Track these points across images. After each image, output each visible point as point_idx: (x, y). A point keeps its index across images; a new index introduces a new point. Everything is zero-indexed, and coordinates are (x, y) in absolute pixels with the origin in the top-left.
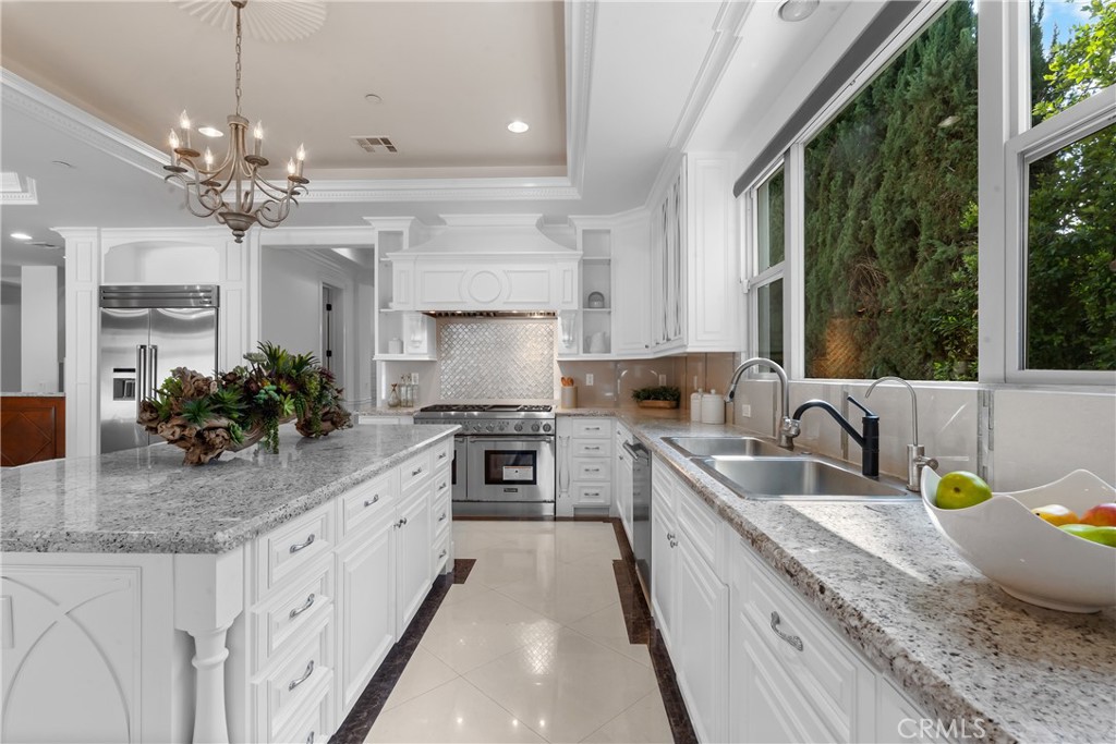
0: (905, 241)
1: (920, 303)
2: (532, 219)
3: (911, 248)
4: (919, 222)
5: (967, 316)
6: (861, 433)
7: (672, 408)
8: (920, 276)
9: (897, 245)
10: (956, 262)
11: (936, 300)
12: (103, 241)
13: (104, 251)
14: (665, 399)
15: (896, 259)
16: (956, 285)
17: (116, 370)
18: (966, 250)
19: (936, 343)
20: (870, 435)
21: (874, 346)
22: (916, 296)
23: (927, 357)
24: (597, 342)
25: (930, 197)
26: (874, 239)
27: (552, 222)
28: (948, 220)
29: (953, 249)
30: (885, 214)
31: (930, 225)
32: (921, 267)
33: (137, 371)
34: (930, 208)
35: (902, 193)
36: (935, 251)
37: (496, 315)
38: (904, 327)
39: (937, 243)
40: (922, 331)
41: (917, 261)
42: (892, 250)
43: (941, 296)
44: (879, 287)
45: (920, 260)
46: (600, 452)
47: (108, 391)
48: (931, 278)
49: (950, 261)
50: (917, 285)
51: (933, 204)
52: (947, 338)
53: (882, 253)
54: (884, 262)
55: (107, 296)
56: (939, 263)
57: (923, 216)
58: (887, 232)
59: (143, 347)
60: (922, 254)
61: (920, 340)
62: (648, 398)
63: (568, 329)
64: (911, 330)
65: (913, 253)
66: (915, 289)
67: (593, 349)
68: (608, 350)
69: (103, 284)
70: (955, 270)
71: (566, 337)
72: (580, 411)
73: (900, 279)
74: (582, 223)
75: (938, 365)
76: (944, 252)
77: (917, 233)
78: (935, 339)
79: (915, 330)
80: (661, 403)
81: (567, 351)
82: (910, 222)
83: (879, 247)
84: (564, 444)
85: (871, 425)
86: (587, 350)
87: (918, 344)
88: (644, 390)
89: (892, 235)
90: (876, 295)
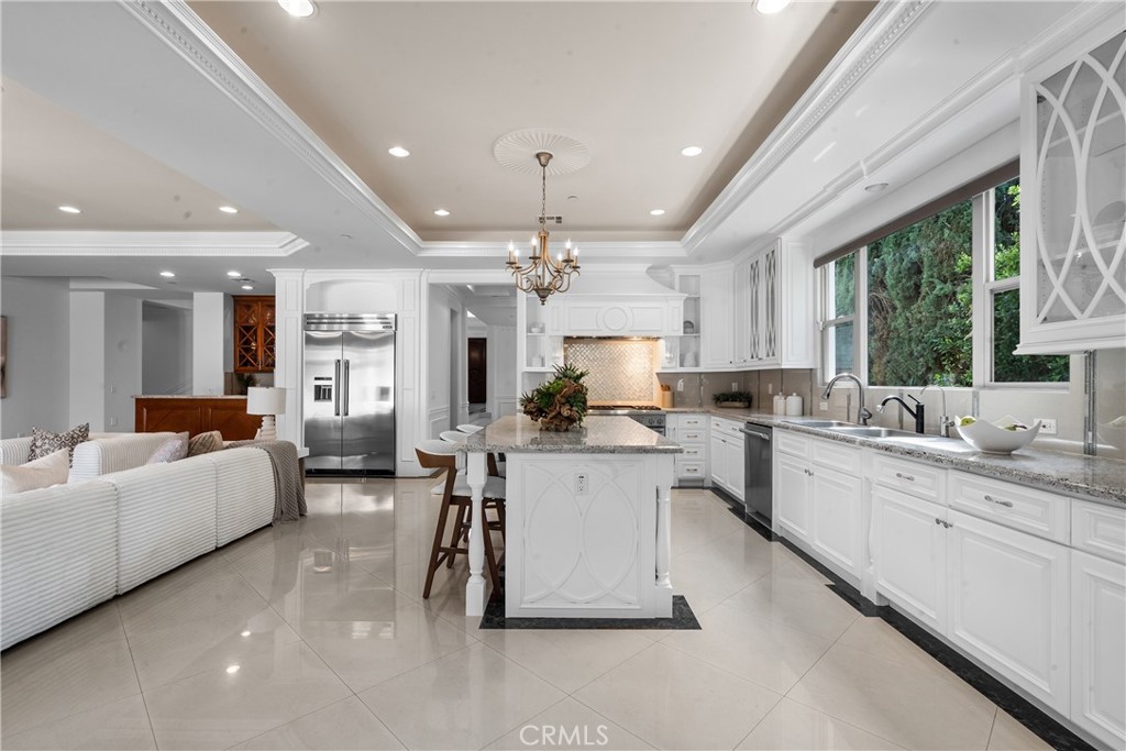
0: (910, 278)
1: (922, 328)
2: (643, 268)
3: (915, 284)
4: (922, 263)
5: (959, 339)
6: (915, 412)
7: (746, 408)
8: (923, 307)
9: (904, 280)
10: (951, 297)
11: (935, 326)
12: (305, 278)
13: (307, 287)
14: (741, 401)
15: (903, 291)
16: (951, 316)
17: (316, 379)
18: (959, 289)
19: (935, 359)
20: (919, 413)
21: (884, 360)
22: (920, 321)
23: (929, 369)
24: (689, 358)
25: (930, 245)
26: (885, 273)
27: (657, 269)
28: (945, 264)
29: (948, 287)
30: (894, 255)
31: (931, 266)
32: (924, 299)
33: (334, 379)
34: (930, 253)
35: (908, 239)
36: (935, 287)
37: (610, 338)
38: (910, 345)
39: (936, 281)
40: (924, 349)
41: (919, 293)
42: (900, 285)
43: (939, 323)
44: (888, 312)
45: (923, 294)
46: (698, 439)
47: (310, 394)
48: (932, 309)
49: (947, 296)
50: (920, 313)
51: (933, 250)
52: (944, 355)
53: (892, 285)
54: (893, 293)
55: (309, 321)
56: (938, 296)
57: (925, 259)
58: (896, 270)
59: (339, 361)
60: (924, 289)
61: (922, 356)
62: (727, 400)
63: (670, 350)
64: (917, 349)
65: (917, 287)
66: (919, 316)
67: (685, 364)
68: (697, 364)
69: (305, 312)
70: (950, 302)
71: (668, 355)
72: (676, 409)
73: (906, 308)
74: (679, 270)
75: (938, 376)
76: (942, 289)
77: (920, 272)
78: (935, 356)
79: (919, 348)
80: (737, 404)
81: (668, 365)
82: (913, 263)
83: (889, 281)
84: (671, 433)
85: (920, 408)
86: (682, 365)
87: (921, 359)
88: (723, 394)
89: (900, 273)
90: (885, 318)
